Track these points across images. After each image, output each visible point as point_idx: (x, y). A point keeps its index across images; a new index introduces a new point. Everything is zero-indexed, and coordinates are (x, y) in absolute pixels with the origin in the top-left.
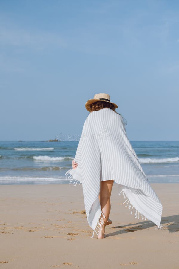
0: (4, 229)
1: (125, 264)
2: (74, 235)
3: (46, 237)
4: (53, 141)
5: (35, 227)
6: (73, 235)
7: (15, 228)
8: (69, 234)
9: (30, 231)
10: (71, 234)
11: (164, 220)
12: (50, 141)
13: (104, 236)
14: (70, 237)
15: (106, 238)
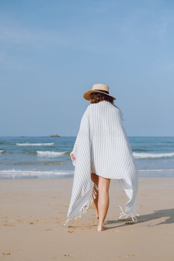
0: (6, 222)
1: (124, 257)
2: (75, 228)
3: (47, 229)
4: (54, 136)
5: (37, 220)
6: (73, 228)
7: (18, 221)
8: (69, 227)
9: (32, 223)
10: (72, 226)
11: (162, 214)
12: (51, 136)
13: (104, 229)
14: (71, 229)
15: (105, 230)
